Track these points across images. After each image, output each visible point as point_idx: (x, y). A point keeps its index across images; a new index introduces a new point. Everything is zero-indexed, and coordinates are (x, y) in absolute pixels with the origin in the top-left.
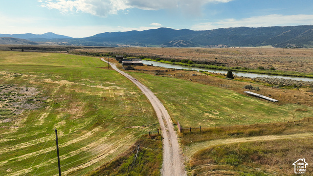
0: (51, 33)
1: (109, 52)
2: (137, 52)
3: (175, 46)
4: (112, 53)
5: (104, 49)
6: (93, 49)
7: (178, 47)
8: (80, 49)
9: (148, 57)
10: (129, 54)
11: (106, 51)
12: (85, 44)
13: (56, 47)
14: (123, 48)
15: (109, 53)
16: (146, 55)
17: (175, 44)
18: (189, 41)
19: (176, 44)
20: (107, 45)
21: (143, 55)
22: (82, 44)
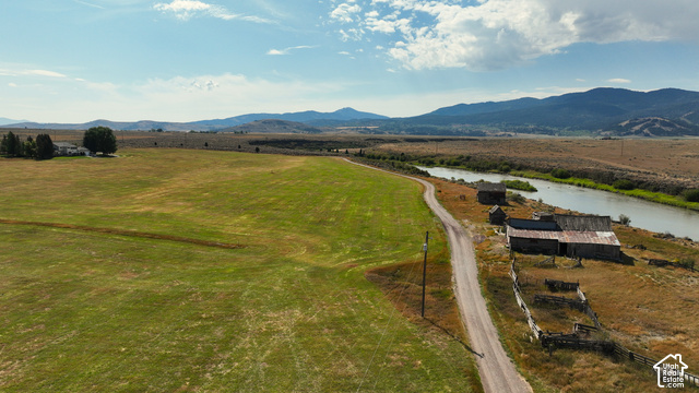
0: (348, 110)
1: (460, 152)
2: (541, 156)
3: (637, 133)
4: (468, 158)
5: (449, 144)
6: (422, 145)
7: (647, 135)
8: (392, 145)
9: (584, 175)
10: (518, 162)
11: (454, 152)
12: (412, 131)
13: (344, 140)
14: (499, 141)
15: (461, 157)
16: (575, 167)
17: (637, 128)
18: (682, 119)
19: (642, 129)
20: (458, 133)
21: (565, 167)
22: (407, 130)
